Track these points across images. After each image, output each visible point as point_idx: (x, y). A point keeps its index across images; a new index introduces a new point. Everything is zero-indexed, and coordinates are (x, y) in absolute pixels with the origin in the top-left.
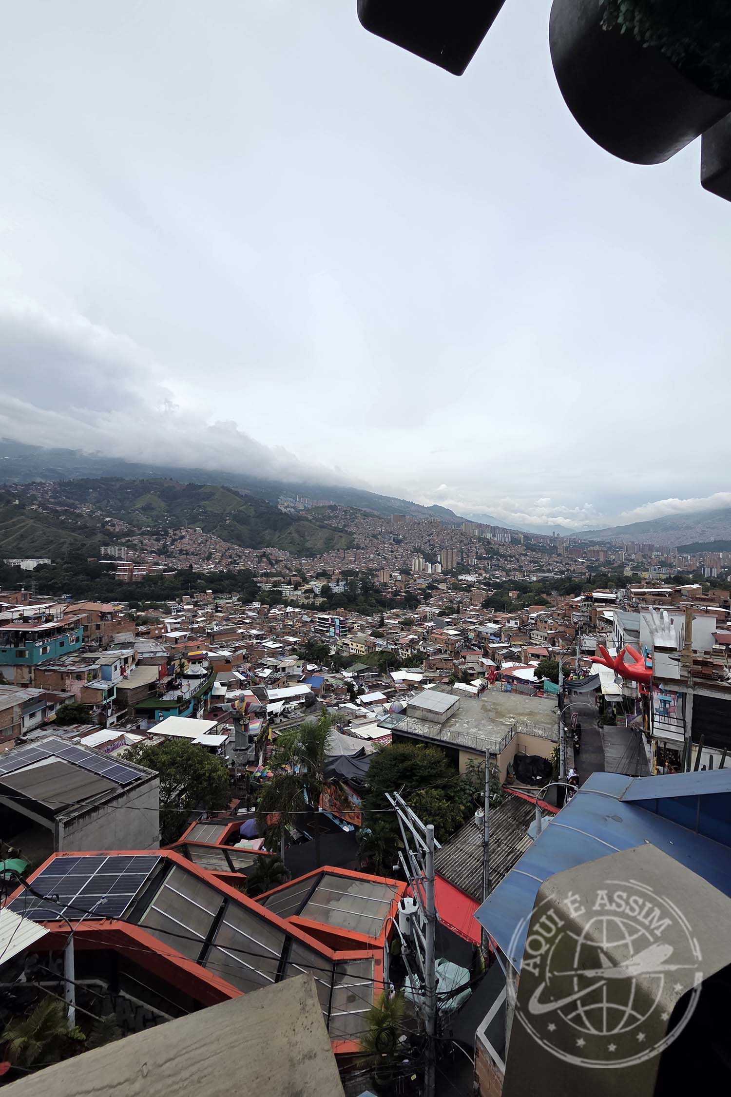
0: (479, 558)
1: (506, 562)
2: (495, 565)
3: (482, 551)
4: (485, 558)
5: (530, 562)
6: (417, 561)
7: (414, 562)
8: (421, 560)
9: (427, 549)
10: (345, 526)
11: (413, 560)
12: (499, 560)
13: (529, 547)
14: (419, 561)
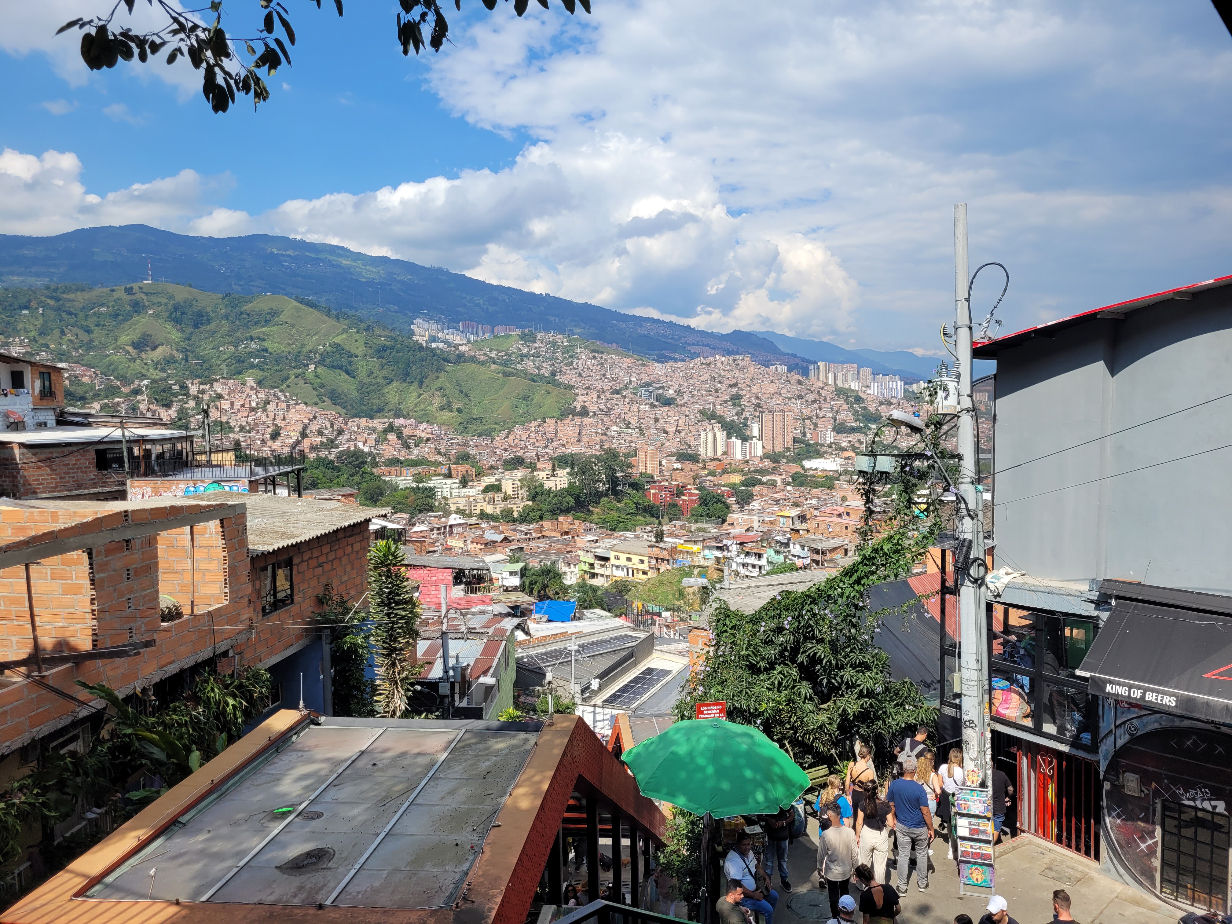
0: (840, 429)
3: (846, 417)
4: (853, 430)
6: (710, 435)
7: (703, 439)
9: (729, 413)
11: (703, 435)
14: (715, 435)
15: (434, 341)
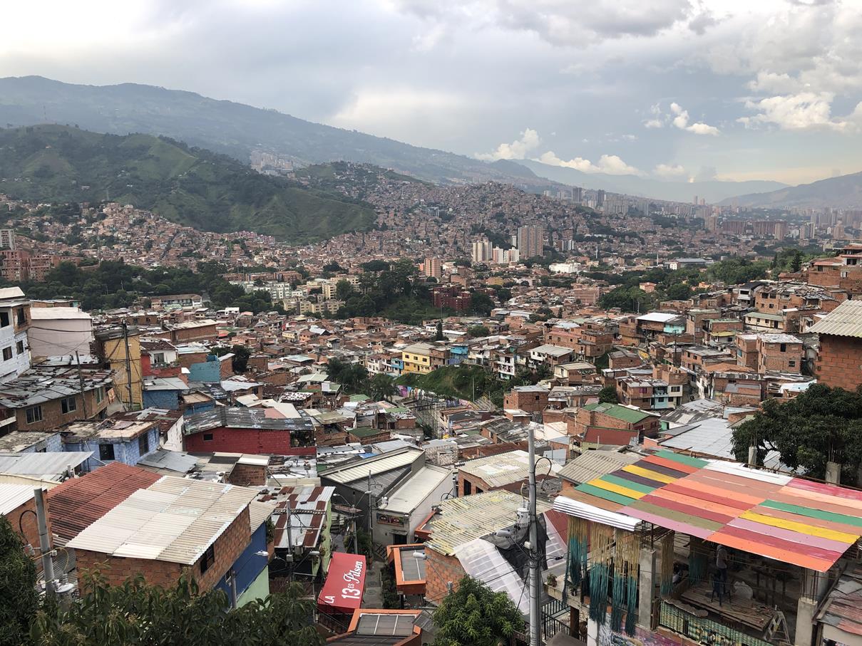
0: (579, 239)
1: (623, 244)
2: (605, 250)
3: (583, 228)
4: (588, 239)
5: (663, 242)
6: (480, 245)
7: (474, 248)
8: (486, 244)
9: (495, 227)
10: (361, 196)
11: (474, 244)
12: (612, 242)
13: (658, 220)
14: (483, 245)
15: (268, 169)
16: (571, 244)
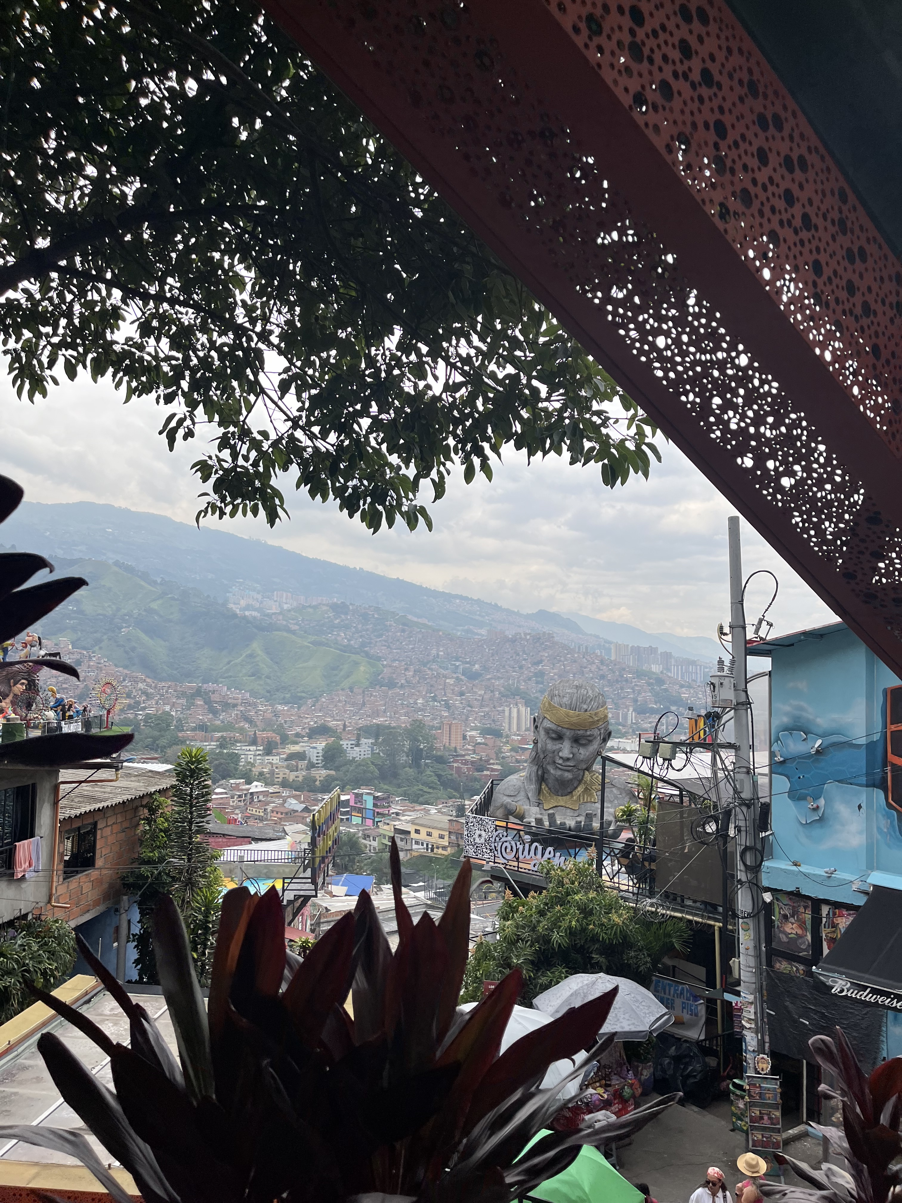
3: (646, 696)
4: (653, 711)
6: (514, 711)
7: (507, 714)
8: (522, 709)
9: (533, 689)
11: (507, 709)
14: (518, 711)
15: (248, 610)
16: (631, 716)
